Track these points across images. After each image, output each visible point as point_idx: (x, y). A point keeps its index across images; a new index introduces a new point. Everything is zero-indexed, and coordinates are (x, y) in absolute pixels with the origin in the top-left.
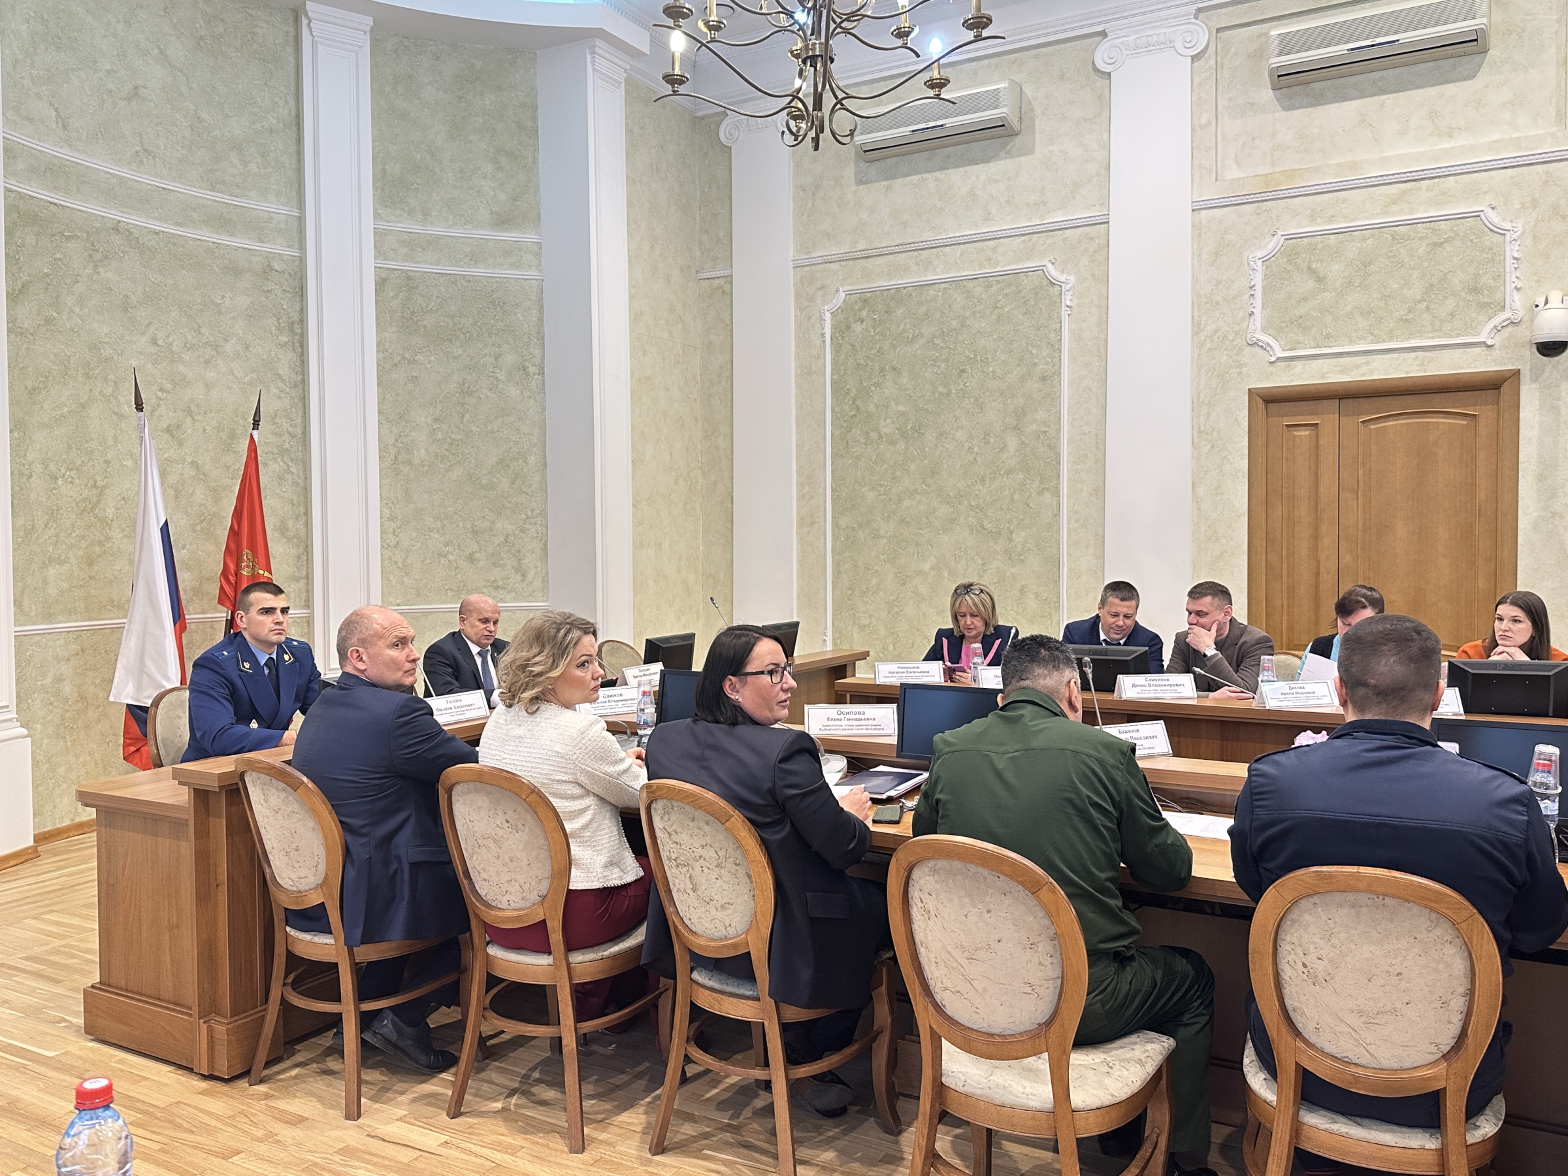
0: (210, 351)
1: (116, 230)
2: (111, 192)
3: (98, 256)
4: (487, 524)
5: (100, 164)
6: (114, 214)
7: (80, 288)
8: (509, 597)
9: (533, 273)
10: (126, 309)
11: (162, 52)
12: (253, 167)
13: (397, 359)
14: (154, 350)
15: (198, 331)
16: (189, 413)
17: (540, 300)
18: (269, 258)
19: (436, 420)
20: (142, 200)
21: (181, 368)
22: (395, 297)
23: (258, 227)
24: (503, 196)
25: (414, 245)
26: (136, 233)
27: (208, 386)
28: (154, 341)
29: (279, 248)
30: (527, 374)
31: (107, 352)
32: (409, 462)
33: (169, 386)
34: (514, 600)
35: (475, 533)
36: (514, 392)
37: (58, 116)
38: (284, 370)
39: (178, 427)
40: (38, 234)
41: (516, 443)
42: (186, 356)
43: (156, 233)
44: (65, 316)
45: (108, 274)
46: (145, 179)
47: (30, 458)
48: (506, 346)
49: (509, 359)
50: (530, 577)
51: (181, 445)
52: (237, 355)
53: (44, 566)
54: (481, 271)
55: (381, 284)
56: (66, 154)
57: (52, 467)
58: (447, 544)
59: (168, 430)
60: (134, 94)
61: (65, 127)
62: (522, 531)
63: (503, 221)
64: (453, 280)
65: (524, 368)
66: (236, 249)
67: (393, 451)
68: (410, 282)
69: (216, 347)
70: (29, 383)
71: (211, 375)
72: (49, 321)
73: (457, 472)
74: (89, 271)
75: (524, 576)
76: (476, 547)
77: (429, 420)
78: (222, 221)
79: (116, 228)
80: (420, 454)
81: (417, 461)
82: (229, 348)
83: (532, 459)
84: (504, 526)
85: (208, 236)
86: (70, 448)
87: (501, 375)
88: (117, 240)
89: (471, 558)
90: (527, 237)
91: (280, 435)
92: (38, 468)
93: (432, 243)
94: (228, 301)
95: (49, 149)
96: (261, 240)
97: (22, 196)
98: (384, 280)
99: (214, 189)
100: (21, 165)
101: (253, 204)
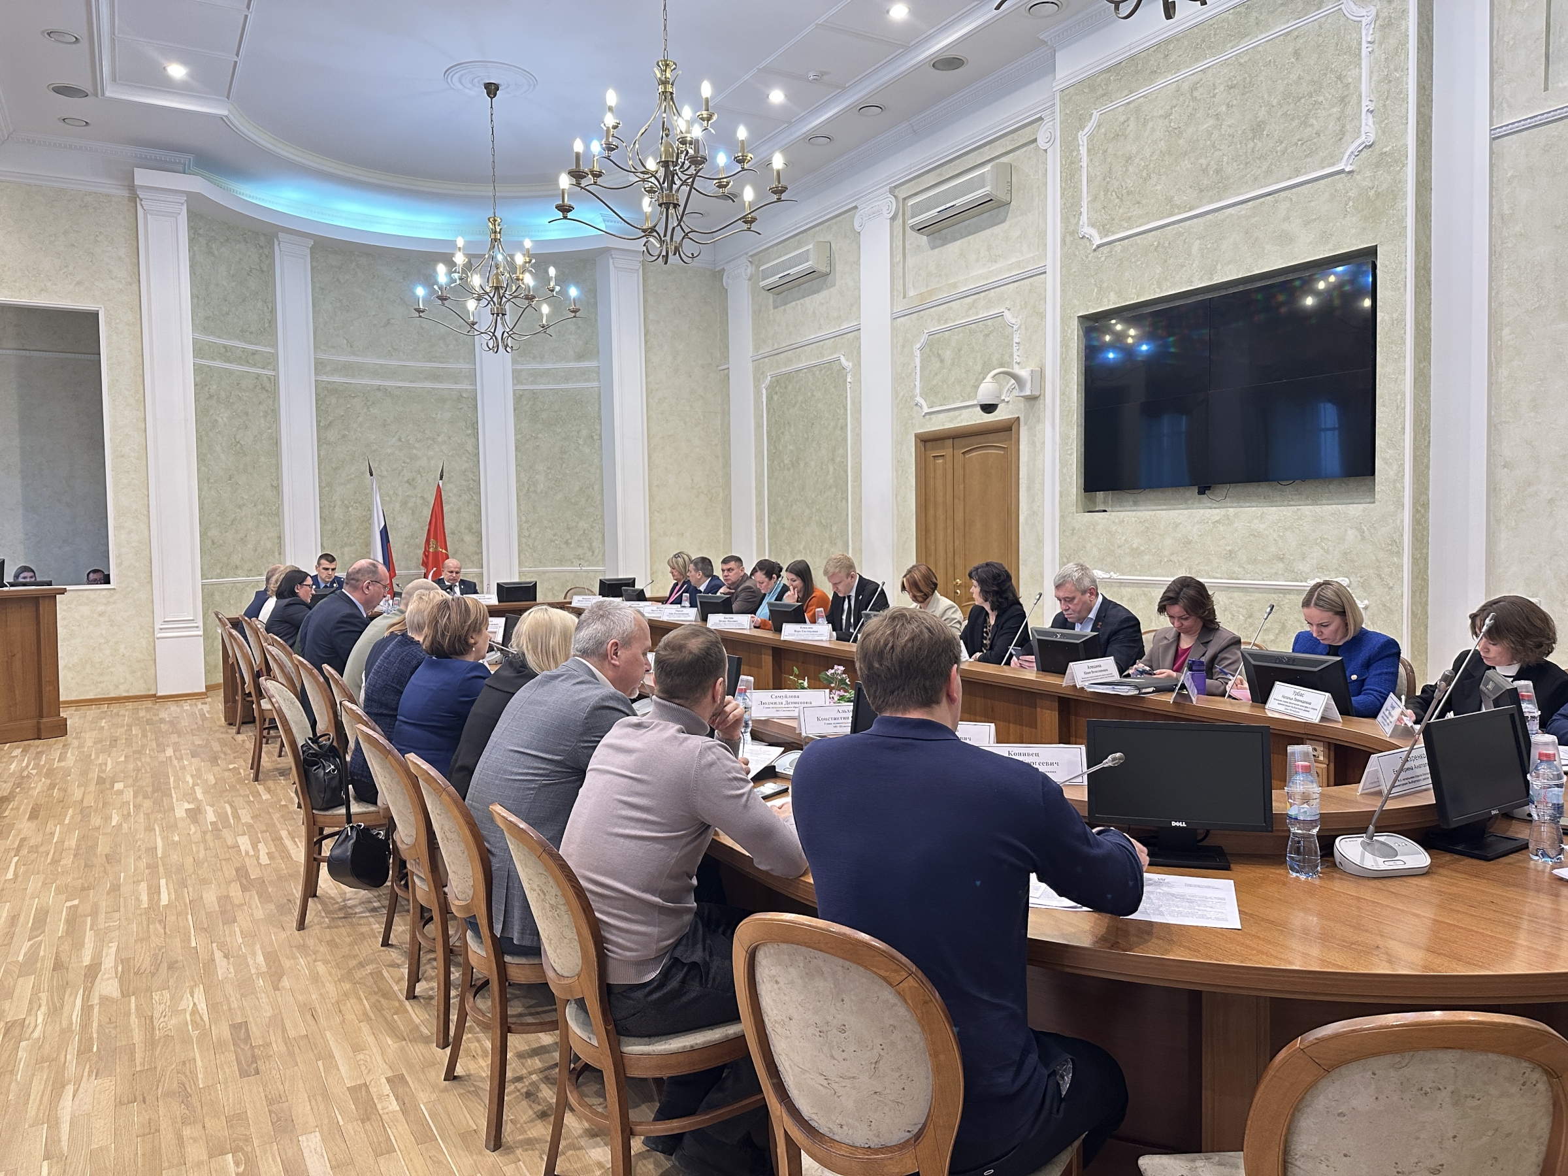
0: (430, 442)
2: (375, 372)
3: (369, 403)
4: (574, 524)
5: (371, 360)
6: (378, 382)
7: (360, 419)
8: (585, 565)
9: (595, 384)
10: (384, 426)
11: (402, 299)
12: (451, 347)
13: (528, 437)
14: (401, 443)
15: (424, 433)
16: (419, 472)
17: (599, 398)
18: (460, 391)
19: (549, 468)
20: (393, 373)
21: (415, 451)
23: (454, 377)
24: (580, 343)
25: (536, 375)
26: (389, 389)
27: (429, 459)
28: (400, 440)
29: (465, 386)
31: (375, 447)
32: (535, 492)
33: (408, 461)
34: (589, 566)
35: (569, 529)
36: (587, 450)
37: (348, 342)
38: (470, 448)
39: (413, 480)
40: (338, 398)
41: (589, 479)
42: (417, 445)
43: (400, 387)
44: (352, 433)
45: (374, 411)
46: (394, 363)
47: (334, 498)
48: (583, 425)
49: (584, 432)
50: (596, 553)
51: (415, 488)
52: (445, 442)
53: (342, 547)
54: (570, 385)
55: (518, 398)
56: (352, 359)
57: (346, 502)
58: (554, 535)
59: (408, 482)
60: (388, 323)
61: (351, 347)
62: (592, 527)
63: (580, 357)
64: (556, 392)
65: (592, 436)
66: (443, 389)
67: (527, 486)
68: (534, 395)
69: (434, 439)
70: (334, 466)
71: (431, 453)
72: (344, 436)
73: (559, 496)
74: (365, 410)
75: (593, 552)
76: (569, 537)
77: (545, 468)
78: (435, 376)
79: (379, 388)
80: (541, 487)
81: (539, 491)
82: (440, 439)
83: (596, 487)
84: (583, 525)
85: (428, 385)
86: (355, 493)
87: (581, 442)
88: (379, 394)
89: (567, 543)
90: (593, 364)
91: (468, 481)
92: (339, 503)
93: (546, 373)
94: (439, 416)
95: (343, 358)
96: (456, 383)
97: (329, 382)
98: (521, 396)
99: (430, 361)
100: (328, 368)
101: (452, 365)
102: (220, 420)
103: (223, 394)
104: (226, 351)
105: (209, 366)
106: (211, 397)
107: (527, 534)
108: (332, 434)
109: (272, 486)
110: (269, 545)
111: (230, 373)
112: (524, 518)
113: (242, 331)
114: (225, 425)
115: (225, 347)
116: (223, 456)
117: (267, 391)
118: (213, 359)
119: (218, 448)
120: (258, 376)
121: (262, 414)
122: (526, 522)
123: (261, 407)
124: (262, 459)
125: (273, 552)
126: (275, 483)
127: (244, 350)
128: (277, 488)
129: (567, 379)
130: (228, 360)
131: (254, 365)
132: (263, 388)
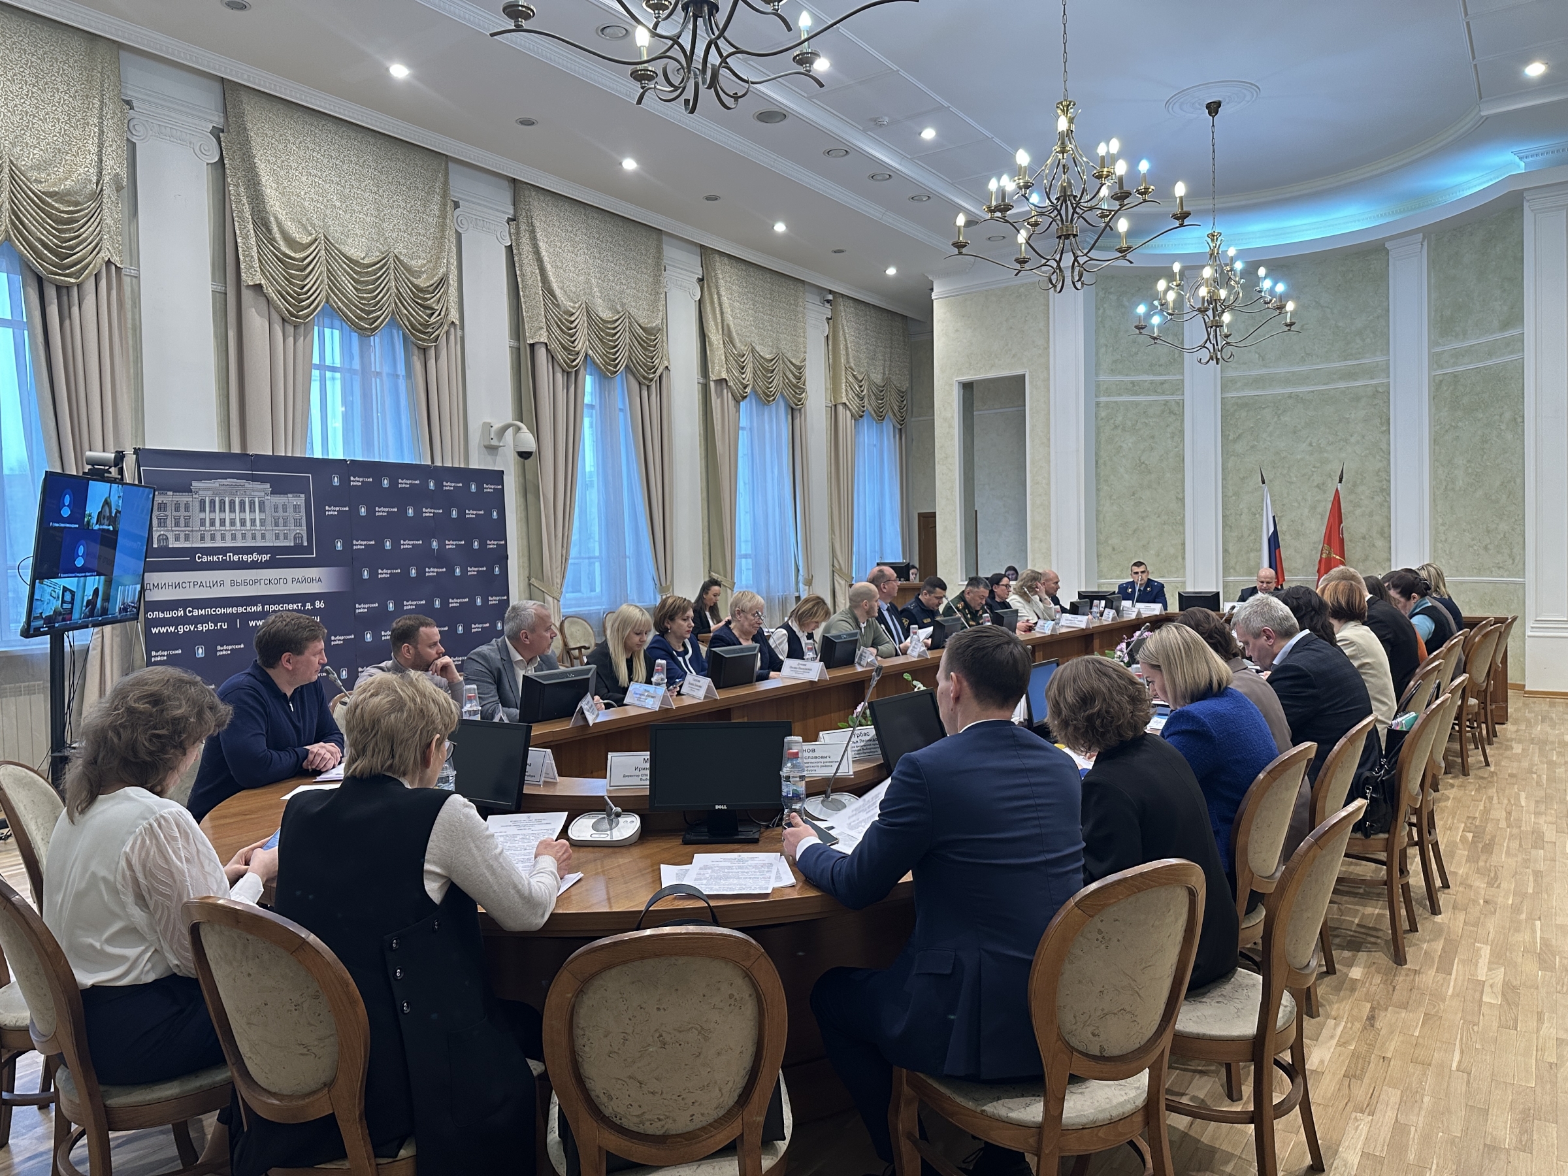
0: (1342, 443)
1: (1290, 397)
2: (1287, 381)
3: (1280, 412)
4: (1494, 526)
5: (1283, 369)
6: (1289, 390)
7: (1271, 428)
8: (1505, 575)
10: (1295, 433)
11: (1317, 302)
12: (1368, 340)
13: (1447, 427)
14: (1311, 448)
15: (1336, 435)
18: (1376, 386)
20: (1304, 379)
21: (1325, 455)
22: (1447, 390)
23: (1370, 372)
24: (1505, 308)
25: (1458, 355)
26: (1301, 395)
28: (1311, 445)
29: (1379, 380)
30: (1516, 423)
31: (1283, 455)
32: (1453, 489)
33: (1319, 465)
34: (1509, 576)
35: (1488, 532)
36: (1508, 437)
37: (1260, 356)
38: (1382, 446)
39: (1323, 484)
41: (1510, 470)
42: (1329, 448)
43: (1313, 392)
44: (1261, 443)
45: (1286, 419)
46: (1307, 368)
48: (1506, 407)
49: (1508, 415)
50: (1516, 561)
51: (1325, 492)
52: (1358, 442)
53: (1248, 552)
54: (1493, 361)
55: (1437, 385)
56: (1264, 371)
57: (1253, 509)
58: (1473, 539)
59: (1318, 486)
61: (1263, 360)
63: (1505, 325)
64: (1478, 371)
65: (1515, 419)
66: (1358, 387)
68: (1455, 378)
69: (1346, 441)
70: (1241, 476)
71: (1343, 455)
72: (1253, 447)
73: (1480, 493)
74: (1276, 419)
75: (1514, 560)
76: (1488, 541)
77: (1465, 462)
78: (1350, 375)
80: (1460, 483)
81: (1457, 488)
82: (1353, 440)
83: (1517, 481)
84: (1504, 526)
85: (1342, 385)
87: (1503, 427)
88: (1290, 402)
89: (1486, 548)
90: (1517, 332)
91: (1381, 481)
92: (1246, 510)
93: (1468, 351)
94: (1353, 416)
95: (1254, 373)
96: (1372, 378)
97: (1239, 398)
98: (1441, 381)
99: (1346, 360)
100: (1239, 384)
101: (1368, 360)
102: (1124, 446)
103: (1129, 423)
104: (1134, 386)
105: (1115, 402)
106: (1116, 427)
107: (1443, 538)
108: (1239, 447)
109: (1177, 498)
110: (1172, 551)
111: (1137, 404)
112: (1440, 521)
113: (1151, 365)
114: (1130, 449)
115: (1133, 383)
116: (1126, 476)
117: (1175, 414)
118: (1120, 395)
119: (1122, 470)
120: (1166, 403)
121: (1169, 435)
122: (1443, 524)
123: (1169, 430)
124: (1168, 475)
125: (1177, 557)
126: (1180, 496)
127: (1152, 382)
128: (1182, 500)
129: (1490, 354)
130: (1136, 394)
131: (1163, 393)
132: (1171, 412)
